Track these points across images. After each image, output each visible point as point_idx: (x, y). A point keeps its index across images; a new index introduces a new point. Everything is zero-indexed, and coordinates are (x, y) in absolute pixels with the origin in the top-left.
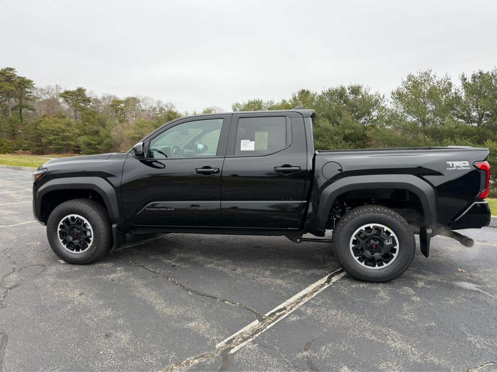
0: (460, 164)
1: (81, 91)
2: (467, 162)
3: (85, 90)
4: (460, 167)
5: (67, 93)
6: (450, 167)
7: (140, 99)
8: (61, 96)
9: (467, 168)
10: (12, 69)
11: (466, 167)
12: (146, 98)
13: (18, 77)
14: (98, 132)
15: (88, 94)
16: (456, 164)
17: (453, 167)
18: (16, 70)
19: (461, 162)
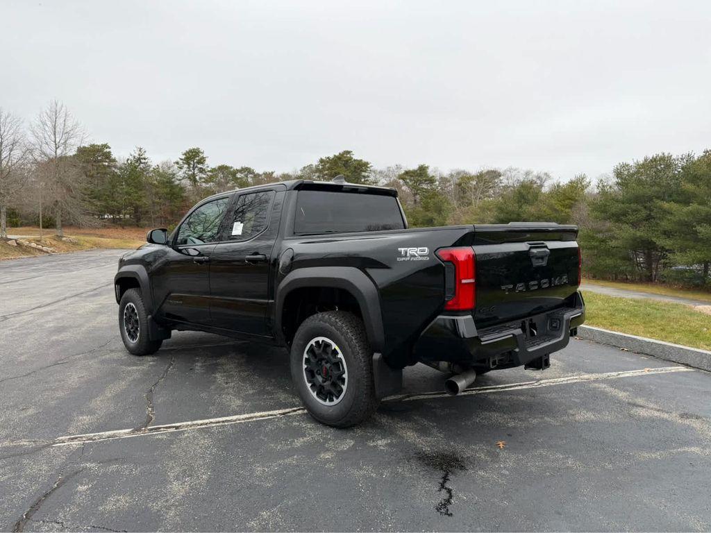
0: (416, 252)
1: (422, 170)
2: (426, 248)
3: (427, 167)
4: (415, 256)
5: (407, 173)
6: (401, 257)
7: (501, 171)
8: (401, 177)
9: (424, 259)
10: (349, 152)
11: (424, 256)
12: (510, 170)
13: (355, 160)
14: (432, 221)
15: (430, 172)
16: (412, 251)
17: (406, 256)
18: (353, 153)
19: (419, 248)
